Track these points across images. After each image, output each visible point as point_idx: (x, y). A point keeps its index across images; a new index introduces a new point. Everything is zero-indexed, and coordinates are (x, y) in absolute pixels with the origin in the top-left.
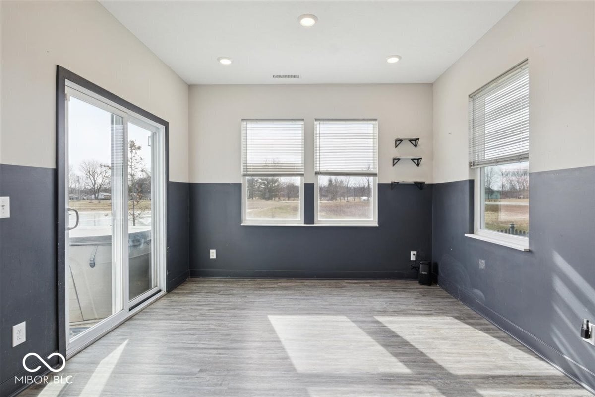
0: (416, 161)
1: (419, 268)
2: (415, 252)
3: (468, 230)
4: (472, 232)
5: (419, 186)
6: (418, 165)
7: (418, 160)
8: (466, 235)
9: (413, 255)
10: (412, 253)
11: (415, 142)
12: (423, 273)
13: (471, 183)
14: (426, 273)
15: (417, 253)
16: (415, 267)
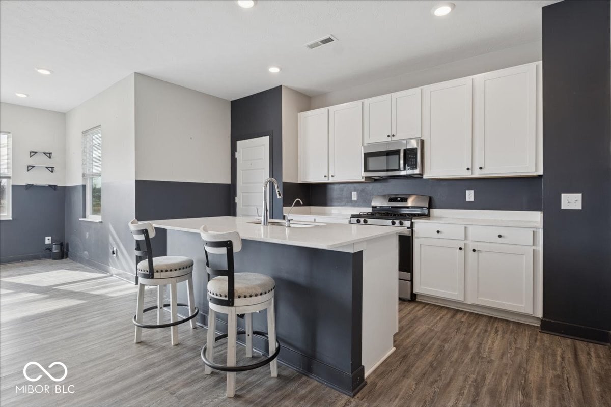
0: (51, 169)
1: (52, 249)
2: (50, 238)
3: (81, 216)
4: (85, 217)
5: (54, 187)
6: (52, 172)
7: (52, 168)
8: (80, 219)
9: (48, 240)
10: (47, 238)
11: (49, 155)
12: (55, 251)
13: (84, 187)
14: (57, 251)
15: (52, 238)
16: (49, 248)
